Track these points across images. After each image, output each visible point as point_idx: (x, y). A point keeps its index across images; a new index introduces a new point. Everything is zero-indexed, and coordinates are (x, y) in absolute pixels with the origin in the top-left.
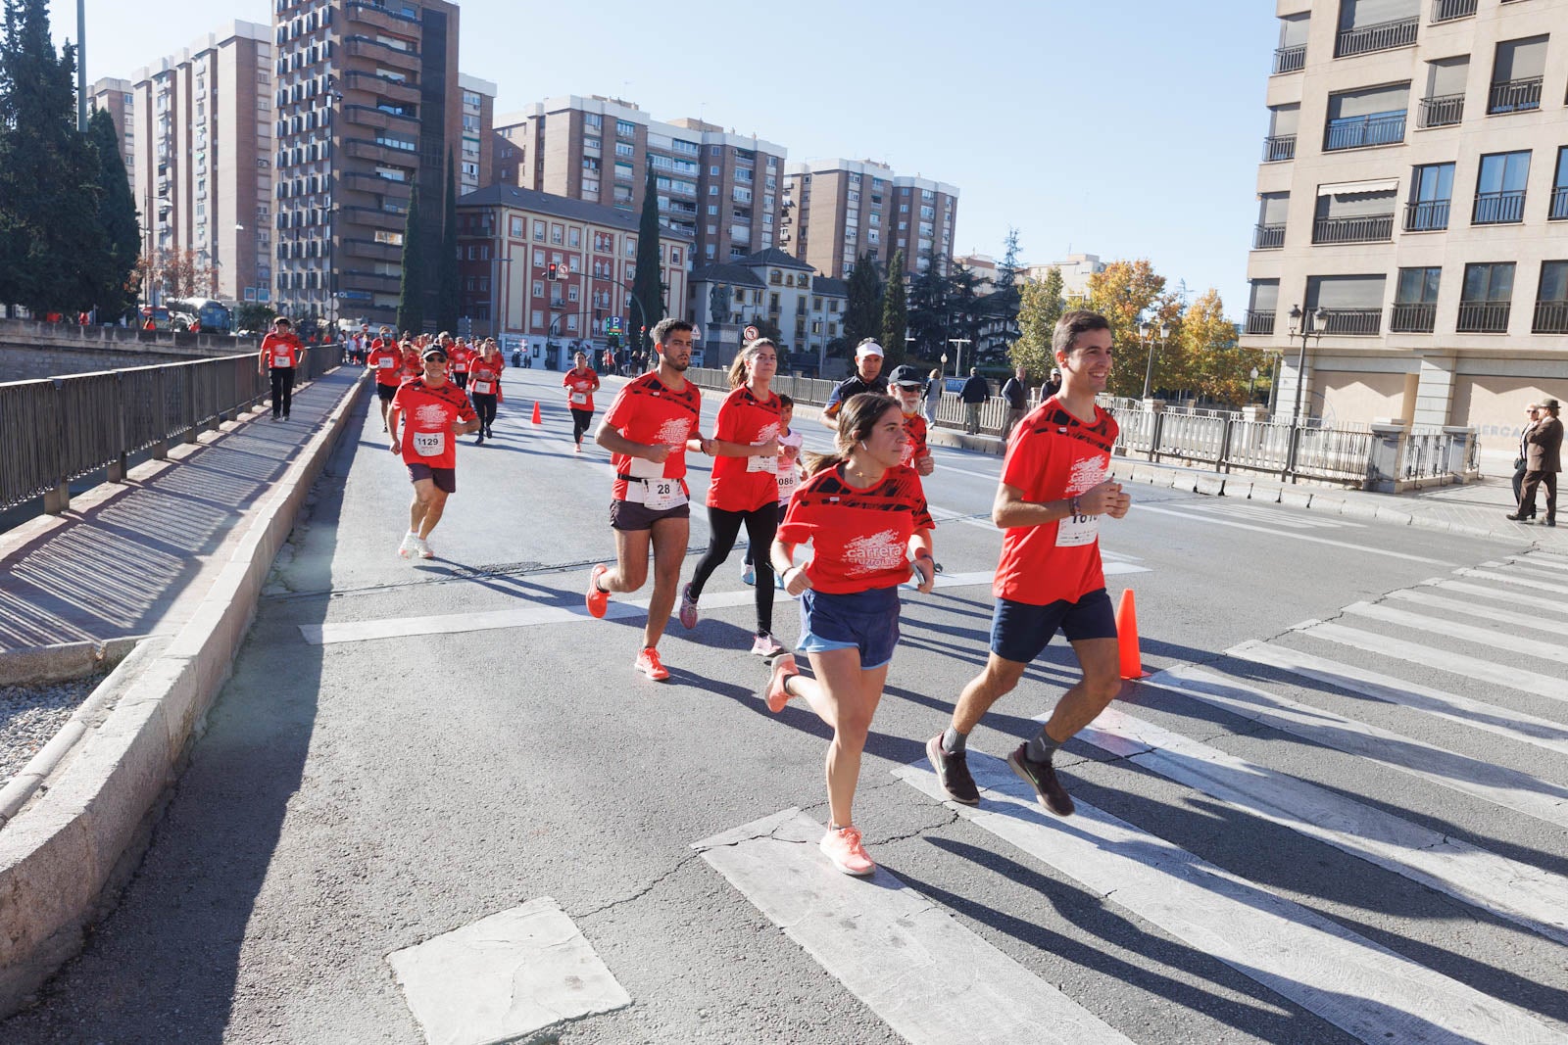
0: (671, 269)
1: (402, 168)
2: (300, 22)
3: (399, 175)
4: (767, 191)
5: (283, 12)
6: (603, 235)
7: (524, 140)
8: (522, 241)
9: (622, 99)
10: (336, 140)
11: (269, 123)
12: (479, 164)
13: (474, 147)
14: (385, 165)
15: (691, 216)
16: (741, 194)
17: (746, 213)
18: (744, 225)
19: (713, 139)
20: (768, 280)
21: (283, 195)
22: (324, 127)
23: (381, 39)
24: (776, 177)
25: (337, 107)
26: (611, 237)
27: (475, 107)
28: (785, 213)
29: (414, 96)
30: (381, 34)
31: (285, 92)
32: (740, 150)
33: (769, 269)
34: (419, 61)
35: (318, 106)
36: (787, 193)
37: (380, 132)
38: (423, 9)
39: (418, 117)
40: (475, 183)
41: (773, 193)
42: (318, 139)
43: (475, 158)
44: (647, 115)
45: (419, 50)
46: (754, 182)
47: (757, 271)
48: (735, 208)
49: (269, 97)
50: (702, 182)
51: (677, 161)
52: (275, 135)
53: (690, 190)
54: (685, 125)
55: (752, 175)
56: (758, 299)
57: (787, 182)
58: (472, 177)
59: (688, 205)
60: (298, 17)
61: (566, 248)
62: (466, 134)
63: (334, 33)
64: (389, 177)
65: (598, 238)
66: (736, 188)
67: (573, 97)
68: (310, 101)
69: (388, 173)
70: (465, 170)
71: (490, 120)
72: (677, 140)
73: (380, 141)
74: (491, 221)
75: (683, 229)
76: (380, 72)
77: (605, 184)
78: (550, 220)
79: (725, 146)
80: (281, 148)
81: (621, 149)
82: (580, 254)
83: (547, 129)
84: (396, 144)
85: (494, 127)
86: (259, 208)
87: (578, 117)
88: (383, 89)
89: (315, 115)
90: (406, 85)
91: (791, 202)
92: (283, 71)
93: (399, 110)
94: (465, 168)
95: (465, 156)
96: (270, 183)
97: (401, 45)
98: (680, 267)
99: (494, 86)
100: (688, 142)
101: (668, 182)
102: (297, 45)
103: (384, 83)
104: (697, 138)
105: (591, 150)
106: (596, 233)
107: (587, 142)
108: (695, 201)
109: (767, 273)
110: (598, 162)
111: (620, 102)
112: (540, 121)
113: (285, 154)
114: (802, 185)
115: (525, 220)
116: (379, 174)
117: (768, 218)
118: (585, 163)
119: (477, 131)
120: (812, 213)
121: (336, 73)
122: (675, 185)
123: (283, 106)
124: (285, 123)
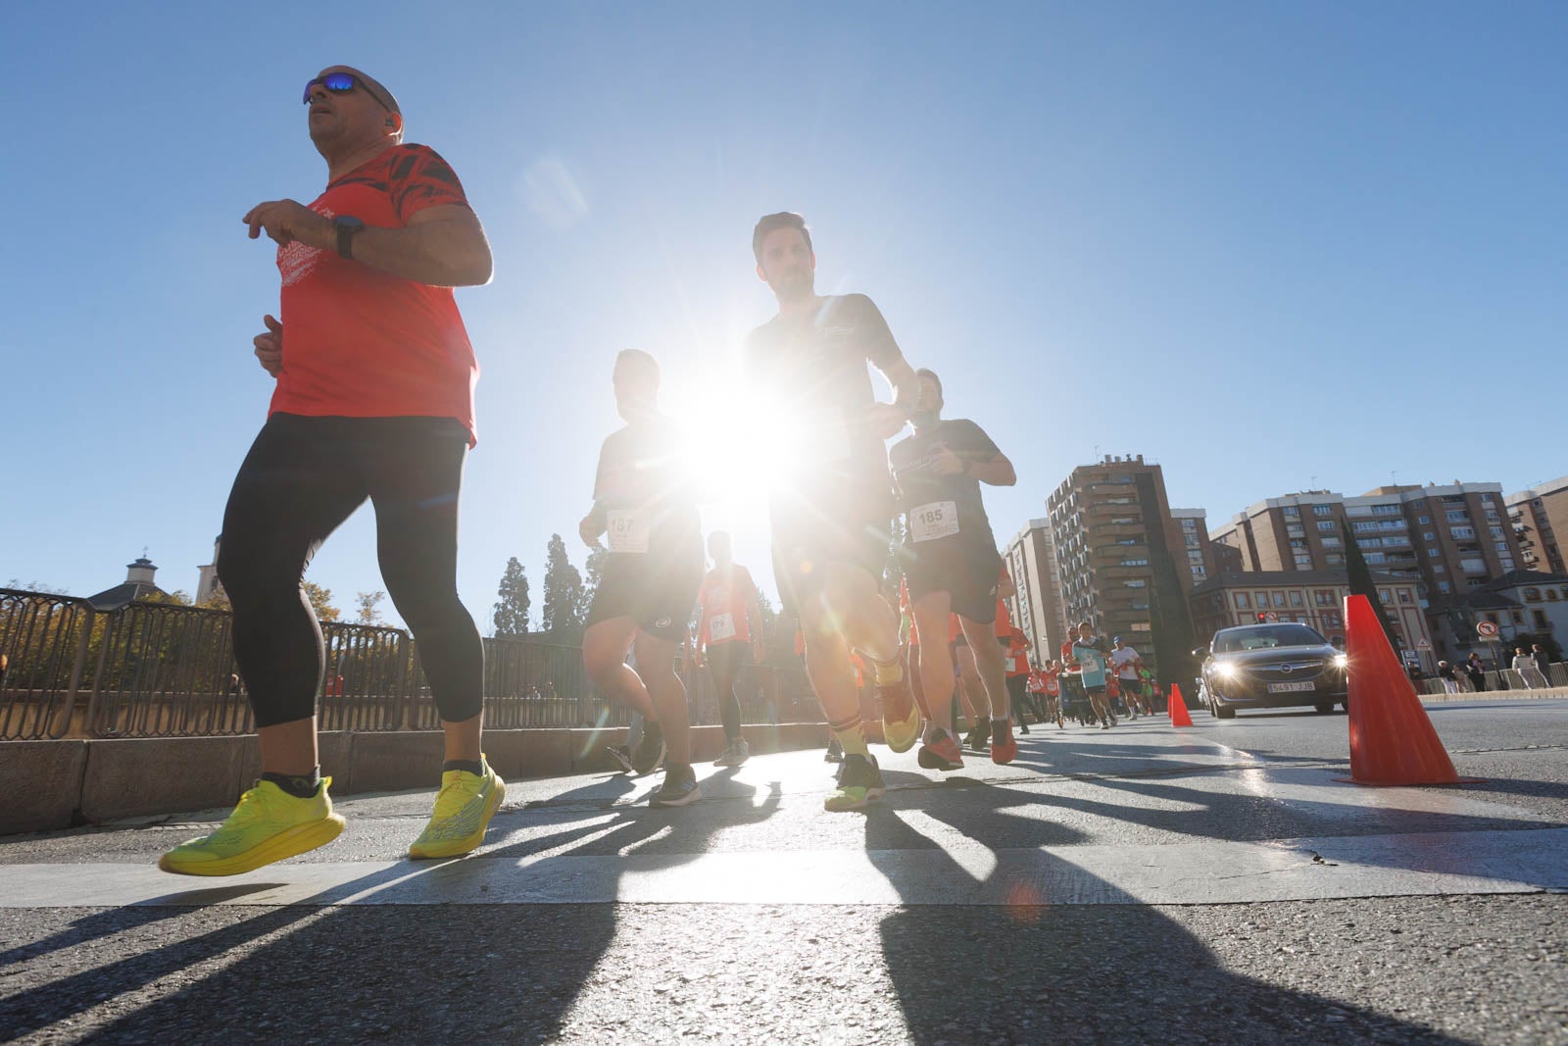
0: (1403, 609)
1: (1141, 578)
2: (1061, 507)
3: (1141, 583)
4: (1490, 523)
5: (1052, 505)
6: (1323, 593)
7: (1239, 541)
8: (1250, 610)
9: (1313, 490)
10: (1094, 571)
11: (1055, 574)
12: (1204, 565)
13: (1198, 554)
14: (1129, 579)
15: (1413, 562)
16: (1461, 532)
17: (1473, 547)
18: (1475, 558)
19: (1412, 496)
20: (1523, 599)
21: (1069, 614)
22: (1085, 564)
23: (1110, 501)
24: (1497, 509)
25: (1091, 550)
26: (1332, 593)
27: (1192, 528)
28: (1522, 538)
29: (1139, 529)
30: (1109, 498)
31: (1060, 551)
32: (1446, 498)
33: (1520, 590)
34: (1139, 507)
35: (1080, 553)
36: (1516, 519)
37: (1122, 558)
38: (1136, 475)
39: (1146, 541)
40: (1205, 579)
41: (1499, 523)
42: (1083, 573)
43: (1201, 561)
44: (1340, 495)
45: (1138, 499)
46: (1472, 519)
47: (1507, 594)
48: (1458, 545)
49: (1053, 558)
50: (1413, 532)
51: (1381, 522)
52: (1059, 579)
53: (1405, 541)
54: (1380, 493)
55: (1466, 514)
56: (1517, 618)
57: (1512, 512)
58: (1201, 575)
59: (1405, 554)
60: (1059, 506)
61: (1291, 609)
62: (1188, 548)
63: (1081, 506)
64: (1134, 585)
65: (1319, 596)
66: (1453, 529)
67: (1268, 500)
68: (1075, 551)
69: (1132, 584)
70: (1194, 572)
71: (1206, 534)
72: (1375, 506)
73: (1123, 564)
74: (1219, 602)
75: (1405, 574)
76: (1114, 521)
77: (1317, 555)
78: (1269, 590)
79: (1427, 498)
80: (1063, 585)
81: (1321, 525)
82: (1305, 611)
83: (1254, 528)
84: (1134, 563)
85: (1211, 539)
86: (1059, 627)
87: (1277, 513)
88: (1118, 530)
89: (1079, 559)
90: (1133, 524)
91: (1525, 527)
92: (1057, 539)
93: (1132, 542)
94: (1194, 570)
95: (1192, 562)
96: (1062, 609)
97: (1125, 501)
98: (1412, 605)
99: (1203, 510)
100: (1390, 505)
101: (1377, 540)
102: (1062, 521)
103: (1118, 527)
104: (1396, 499)
105: (1294, 533)
106: (1315, 592)
107: (1290, 528)
108: (1411, 549)
109: (1520, 593)
110: (1304, 541)
111: (1311, 493)
112: (1246, 524)
113: (1067, 588)
114: (1532, 510)
115: (1247, 595)
116: (1126, 586)
117: (1502, 546)
118: (1293, 544)
119: (1197, 543)
120: (1557, 532)
121: (1087, 530)
122: (1385, 542)
123: (1061, 559)
124: (1063, 570)
